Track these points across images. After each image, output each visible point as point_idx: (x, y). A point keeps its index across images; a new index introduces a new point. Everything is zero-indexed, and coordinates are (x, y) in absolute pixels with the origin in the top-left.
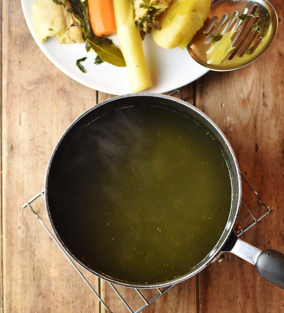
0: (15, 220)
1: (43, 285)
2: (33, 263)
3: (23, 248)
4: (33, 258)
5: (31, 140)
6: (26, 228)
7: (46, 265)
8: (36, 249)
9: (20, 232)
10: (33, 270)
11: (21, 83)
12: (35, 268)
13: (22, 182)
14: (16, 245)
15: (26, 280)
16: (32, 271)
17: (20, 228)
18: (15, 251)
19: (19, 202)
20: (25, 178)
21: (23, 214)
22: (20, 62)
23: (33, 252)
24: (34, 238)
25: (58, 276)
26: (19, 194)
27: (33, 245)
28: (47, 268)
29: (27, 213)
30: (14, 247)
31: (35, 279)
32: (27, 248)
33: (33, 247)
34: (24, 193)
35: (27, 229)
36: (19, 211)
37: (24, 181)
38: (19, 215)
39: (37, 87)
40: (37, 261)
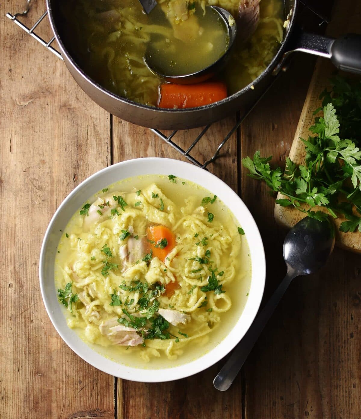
0: (4, 275)
1: (41, 359)
2: (28, 332)
3: (15, 312)
4: (28, 324)
5: (25, 171)
6: (19, 285)
7: (45, 333)
8: (32, 313)
9: (11, 291)
10: (28, 340)
11: (12, 98)
12: (30, 338)
13: (14, 226)
14: (6, 308)
15: (19, 355)
16: (26, 342)
17: (11, 286)
18: (5, 316)
19: (9, 252)
20: (17, 221)
21: (14, 268)
22: (10, 70)
23: (28, 317)
24: (29, 299)
25: (62, 348)
26: (9, 242)
27: (28, 307)
28: (46, 338)
29: (20, 266)
30: (3, 310)
31: (31, 352)
32: (21, 313)
33: (28, 310)
34: (16, 240)
35: (20, 287)
36: (9, 264)
37: (16, 225)
38: (10, 269)
39: (33, 102)
40: (33, 329)
